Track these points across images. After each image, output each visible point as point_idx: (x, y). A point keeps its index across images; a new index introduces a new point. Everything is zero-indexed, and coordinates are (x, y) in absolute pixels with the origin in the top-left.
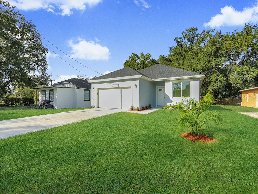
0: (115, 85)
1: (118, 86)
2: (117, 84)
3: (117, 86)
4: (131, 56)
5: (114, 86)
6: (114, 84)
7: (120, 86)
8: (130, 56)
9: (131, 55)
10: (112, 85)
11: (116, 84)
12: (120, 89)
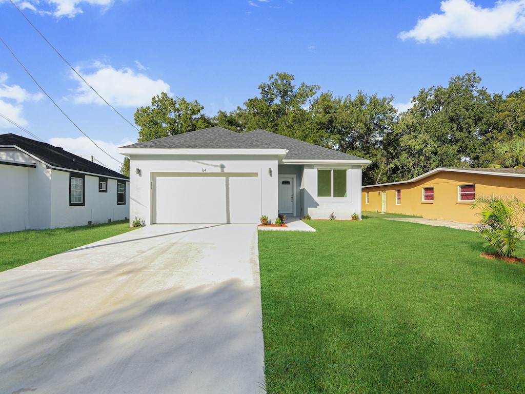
0: (212, 166)
1: (222, 171)
2: (219, 165)
3: (219, 170)
4: (157, 99)
5: (210, 170)
6: (208, 165)
7: (226, 171)
8: (154, 98)
9: (158, 96)
10: (204, 167)
11: (216, 164)
12: (225, 178)
